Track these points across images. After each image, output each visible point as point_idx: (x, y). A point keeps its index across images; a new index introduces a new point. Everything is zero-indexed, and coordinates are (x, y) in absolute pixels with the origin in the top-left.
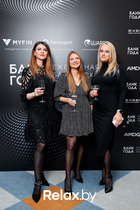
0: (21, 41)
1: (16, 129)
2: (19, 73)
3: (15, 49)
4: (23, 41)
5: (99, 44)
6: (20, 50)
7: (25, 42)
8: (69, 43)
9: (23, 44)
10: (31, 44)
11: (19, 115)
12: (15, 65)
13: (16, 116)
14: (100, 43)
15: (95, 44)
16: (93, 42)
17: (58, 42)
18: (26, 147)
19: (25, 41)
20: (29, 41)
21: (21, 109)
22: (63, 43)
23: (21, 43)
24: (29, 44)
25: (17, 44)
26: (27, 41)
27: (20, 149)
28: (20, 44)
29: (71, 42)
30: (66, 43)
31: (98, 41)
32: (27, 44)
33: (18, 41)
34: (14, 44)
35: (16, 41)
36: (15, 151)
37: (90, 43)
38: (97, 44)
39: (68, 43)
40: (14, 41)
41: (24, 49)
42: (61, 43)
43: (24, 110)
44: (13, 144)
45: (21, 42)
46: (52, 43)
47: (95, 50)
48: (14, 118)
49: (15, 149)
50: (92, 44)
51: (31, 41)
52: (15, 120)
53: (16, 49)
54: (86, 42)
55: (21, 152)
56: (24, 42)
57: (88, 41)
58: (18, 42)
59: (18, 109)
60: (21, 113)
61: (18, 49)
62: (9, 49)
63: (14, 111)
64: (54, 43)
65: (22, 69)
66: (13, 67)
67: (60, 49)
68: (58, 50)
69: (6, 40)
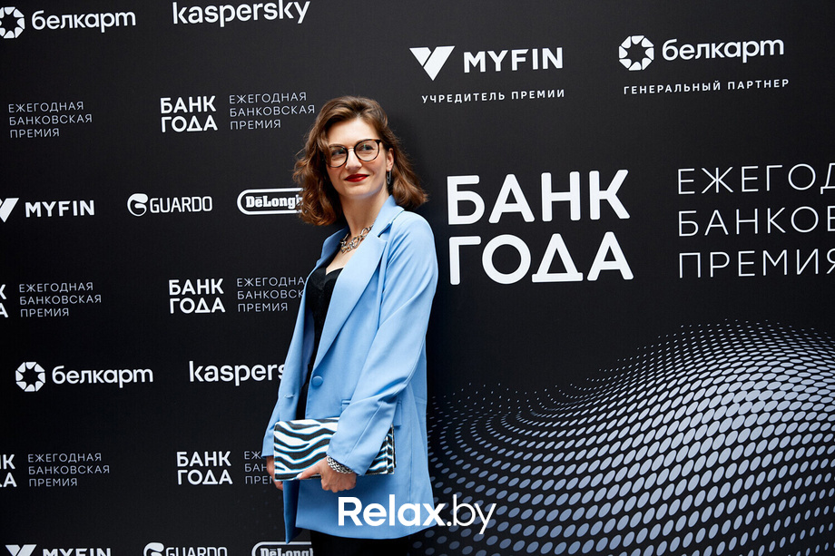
0: (504, 53)
2: (495, 218)
3: (473, 97)
4: (515, 53)
6: (502, 97)
7: (529, 56)
9: (515, 68)
10: (558, 64)
11: (495, 442)
12: (474, 179)
13: (481, 450)
19: (525, 51)
20: (546, 52)
21: (505, 410)
22: (732, 50)
23: (507, 60)
25: (483, 69)
26: (535, 52)
28: (498, 68)
29: (776, 45)
30: (751, 49)
32: (535, 66)
33: (492, 53)
34: (467, 70)
35: (481, 55)
40: (468, 56)
41: (523, 94)
42: (721, 50)
43: (522, 416)
45: (508, 57)
46: (670, 53)
48: (467, 459)
51: (559, 50)
53: (480, 97)
56: (523, 59)
58: (488, 58)
59: (491, 414)
60: (509, 434)
61: (488, 96)
62: (441, 98)
63: (471, 421)
64: (685, 52)
65: (511, 199)
66: (461, 188)
67: (717, 86)
68: (706, 88)
69: (426, 51)
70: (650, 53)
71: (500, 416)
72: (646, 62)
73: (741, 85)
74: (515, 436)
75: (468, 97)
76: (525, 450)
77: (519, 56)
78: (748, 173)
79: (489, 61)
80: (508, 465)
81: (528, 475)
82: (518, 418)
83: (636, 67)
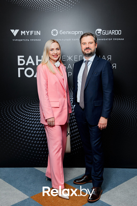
0: (29, 31)
1: (23, 123)
2: (27, 64)
3: (23, 40)
4: (31, 31)
5: (111, 33)
6: (28, 40)
7: (34, 32)
8: (80, 32)
9: (31, 34)
10: (40, 34)
11: (27, 108)
12: (23, 57)
13: (24, 110)
14: (113, 32)
15: (107, 33)
16: (105, 32)
17: (67, 32)
18: (34, 142)
19: (33, 31)
20: (37, 32)
22: (73, 33)
23: (29, 33)
24: (37, 34)
25: (25, 35)
26: (35, 31)
27: (28, 144)
28: (28, 35)
29: (81, 32)
30: (76, 33)
31: (110, 31)
32: (35, 34)
33: (26, 31)
34: (22, 35)
35: (24, 32)
36: (23, 146)
37: (101, 32)
38: (109, 33)
39: (78, 32)
40: (22, 32)
41: (33, 40)
42: (71, 33)
44: (21, 139)
45: (30, 32)
46: (61, 33)
47: (106, 39)
48: (21, 111)
49: (23, 144)
50: (104, 33)
51: (40, 31)
52: (23, 113)
53: (24, 40)
54: (97, 31)
55: (29, 147)
56: (33, 33)
57: (100, 30)
59: (26, 103)
60: (30, 107)
61: (26, 40)
62: (17, 40)
63: (22, 104)
64: (64, 33)
65: (30, 61)
66: (20, 58)
67: (70, 40)
68: (68, 40)
69: (13, 30)
70: (57, 33)
71: (28, 103)
72: (56, 34)
73: (74, 40)
74: (31, 107)
75: (22, 40)
76: (33, 110)
77: (32, 32)
78: (76, 57)
79: (26, 33)
80: (29, 113)
81: (33, 115)
82: (31, 104)
83: (55, 35)
